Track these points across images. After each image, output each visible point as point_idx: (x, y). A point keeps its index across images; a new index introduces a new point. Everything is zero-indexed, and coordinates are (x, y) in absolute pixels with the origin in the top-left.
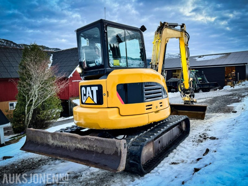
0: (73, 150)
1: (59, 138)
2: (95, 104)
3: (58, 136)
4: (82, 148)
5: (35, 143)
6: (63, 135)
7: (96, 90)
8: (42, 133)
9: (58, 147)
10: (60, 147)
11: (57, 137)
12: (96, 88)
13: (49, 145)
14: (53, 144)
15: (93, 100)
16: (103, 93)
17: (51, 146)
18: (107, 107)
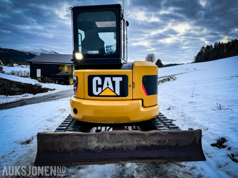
0: (134, 150)
1: (109, 139)
2: (117, 96)
3: (108, 136)
4: (147, 145)
5: (58, 151)
6: (117, 134)
7: (120, 81)
8: (75, 137)
9: (108, 150)
10: (111, 149)
11: (106, 138)
12: (121, 79)
13: (89, 150)
14: (97, 147)
15: (114, 92)
16: (129, 84)
17: (94, 151)
18: (132, 99)
